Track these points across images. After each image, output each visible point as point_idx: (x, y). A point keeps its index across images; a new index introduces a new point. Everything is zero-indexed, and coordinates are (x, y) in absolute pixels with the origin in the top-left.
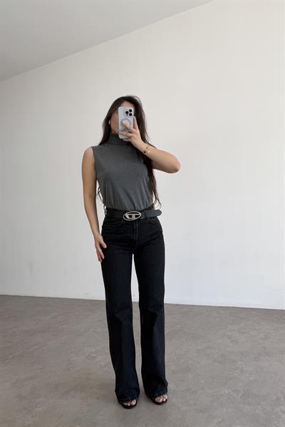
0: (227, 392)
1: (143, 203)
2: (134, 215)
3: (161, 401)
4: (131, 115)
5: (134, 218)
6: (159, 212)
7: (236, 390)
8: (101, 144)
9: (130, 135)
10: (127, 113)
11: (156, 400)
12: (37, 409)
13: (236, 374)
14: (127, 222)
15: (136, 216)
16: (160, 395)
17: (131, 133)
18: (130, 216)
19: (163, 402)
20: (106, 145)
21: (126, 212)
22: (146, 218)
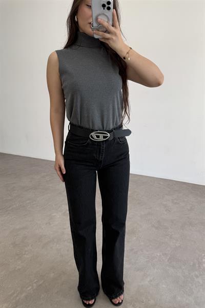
0: (159, 255)
1: (113, 122)
2: (101, 136)
3: (117, 302)
4: (109, 8)
5: (101, 139)
6: (128, 132)
7: (165, 254)
8: (66, 47)
9: (107, 35)
10: (104, 6)
11: (113, 301)
12: (26, 256)
13: (166, 240)
14: (94, 143)
15: (104, 137)
16: (116, 297)
17: (109, 33)
18: (98, 137)
19: (119, 303)
20: (74, 47)
21: (93, 131)
22: (114, 139)
